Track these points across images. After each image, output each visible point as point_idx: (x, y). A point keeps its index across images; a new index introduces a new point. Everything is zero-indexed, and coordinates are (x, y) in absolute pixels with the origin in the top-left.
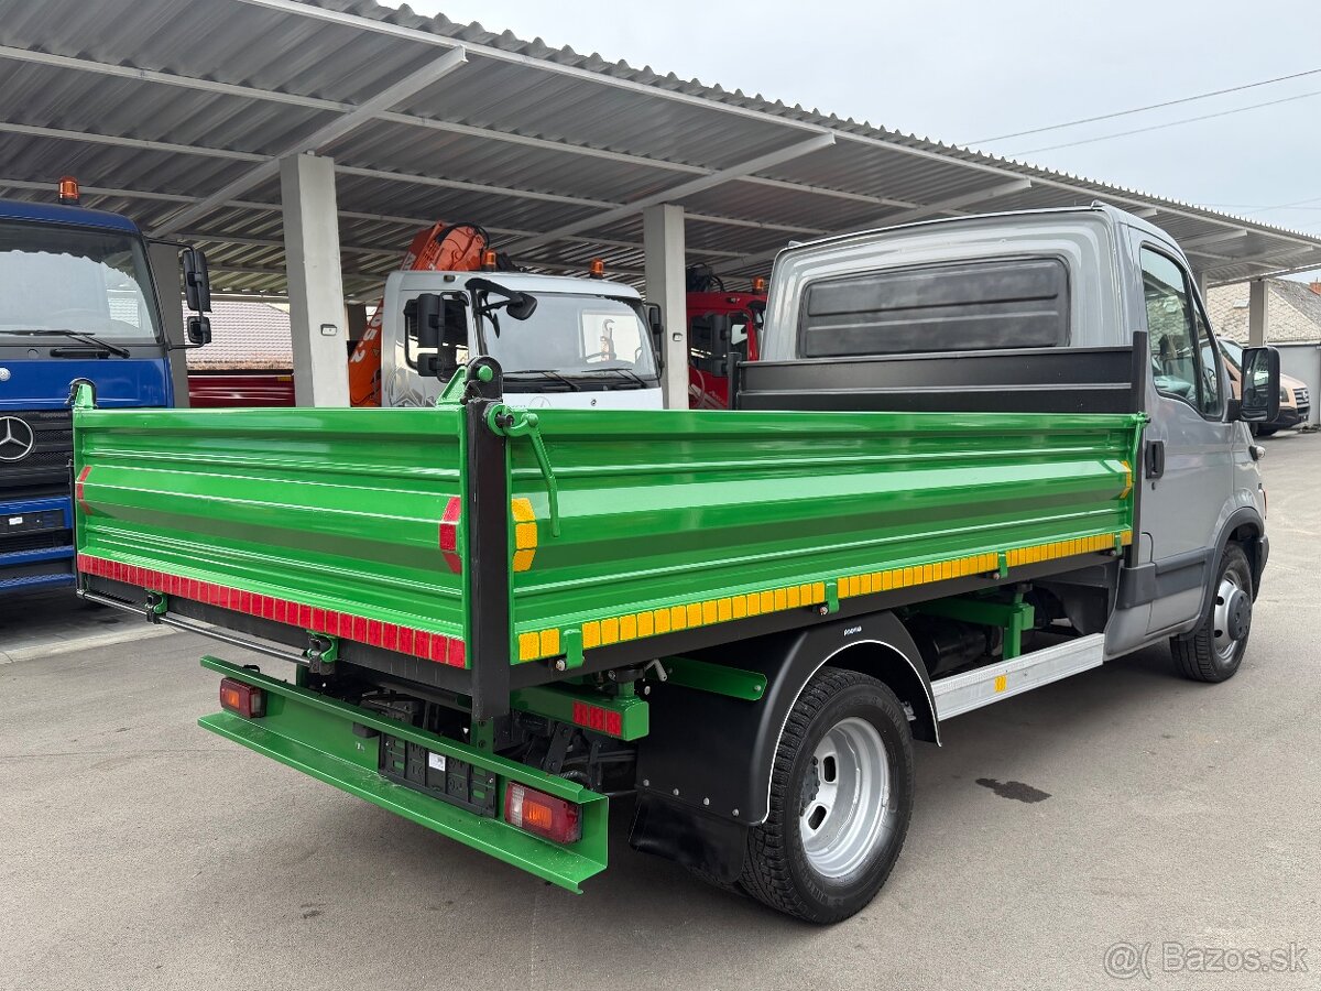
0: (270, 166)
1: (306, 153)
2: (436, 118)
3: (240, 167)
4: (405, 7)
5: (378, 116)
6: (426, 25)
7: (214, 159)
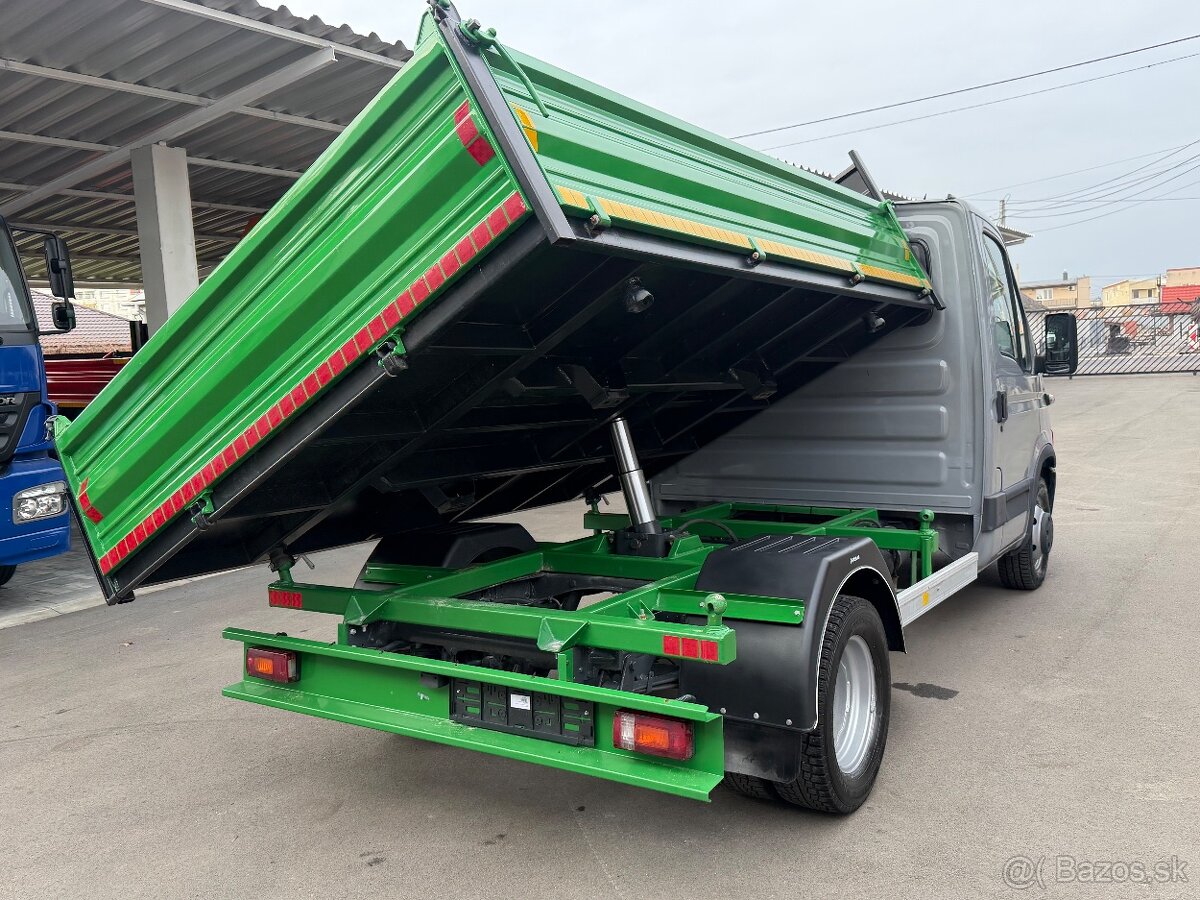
0: (116, 155)
1: (158, 143)
2: (286, 112)
3: (81, 157)
4: (283, 8)
5: (236, 111)
6: (299, 26)
7: (57, 148)
